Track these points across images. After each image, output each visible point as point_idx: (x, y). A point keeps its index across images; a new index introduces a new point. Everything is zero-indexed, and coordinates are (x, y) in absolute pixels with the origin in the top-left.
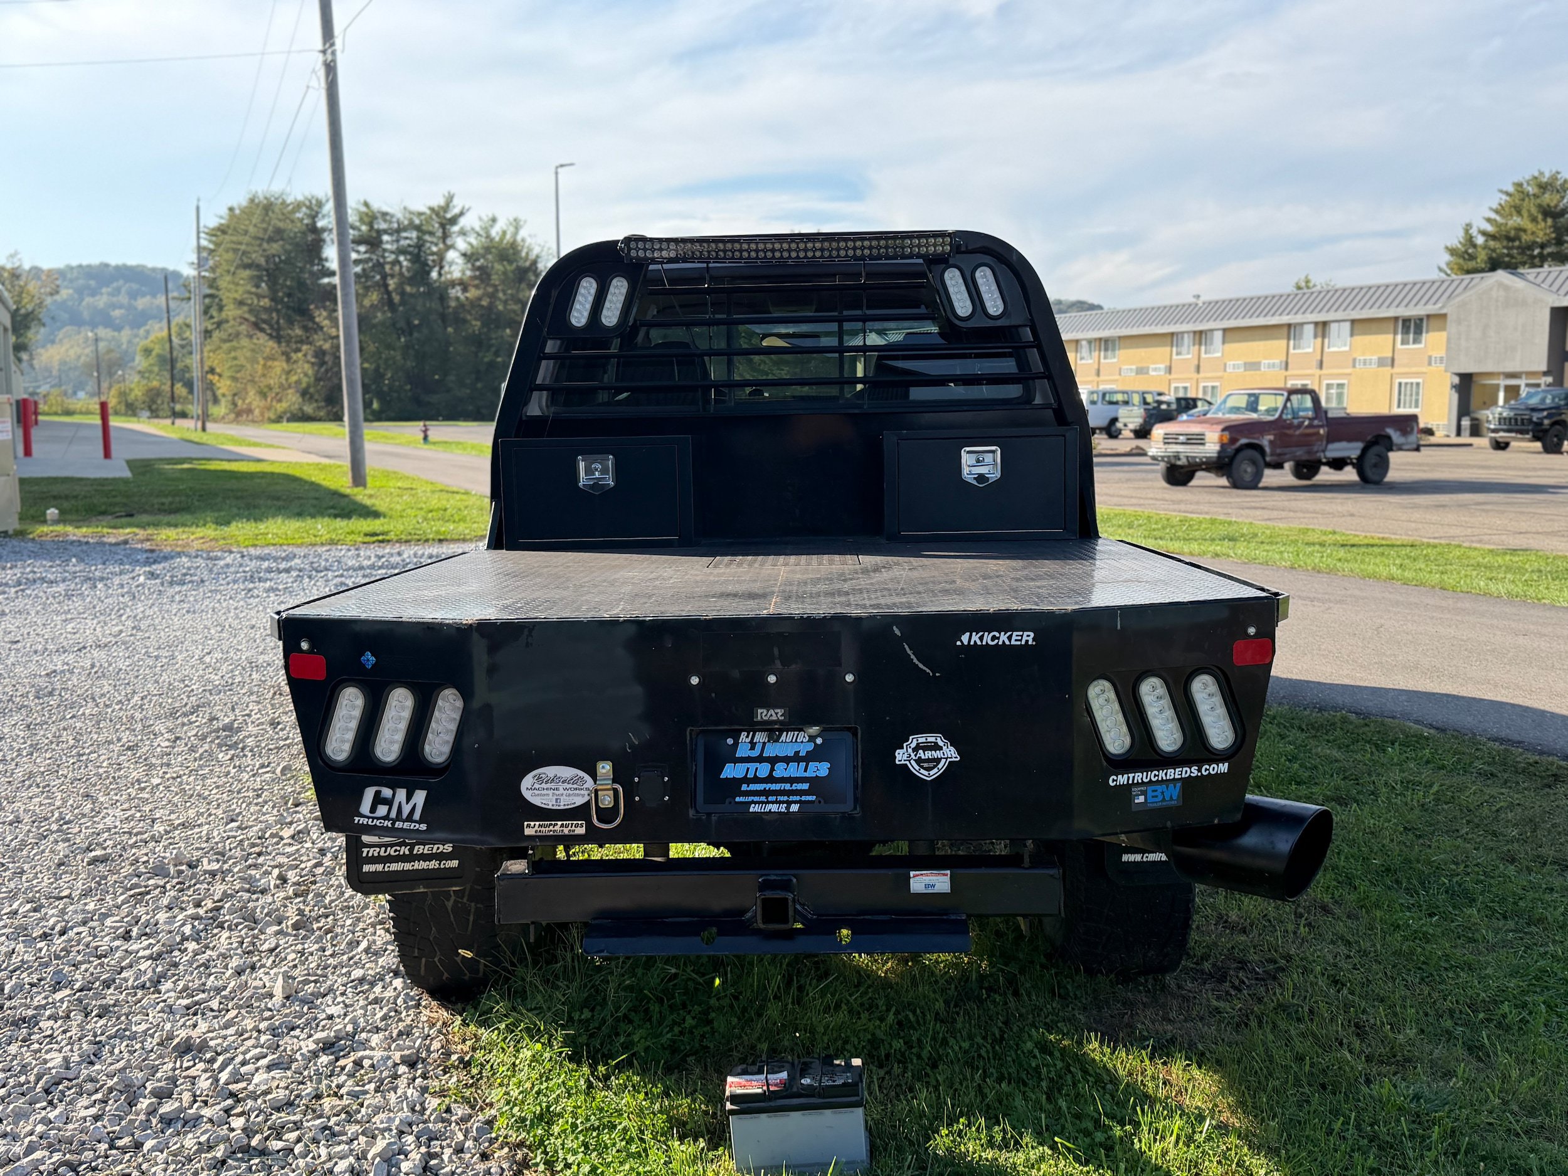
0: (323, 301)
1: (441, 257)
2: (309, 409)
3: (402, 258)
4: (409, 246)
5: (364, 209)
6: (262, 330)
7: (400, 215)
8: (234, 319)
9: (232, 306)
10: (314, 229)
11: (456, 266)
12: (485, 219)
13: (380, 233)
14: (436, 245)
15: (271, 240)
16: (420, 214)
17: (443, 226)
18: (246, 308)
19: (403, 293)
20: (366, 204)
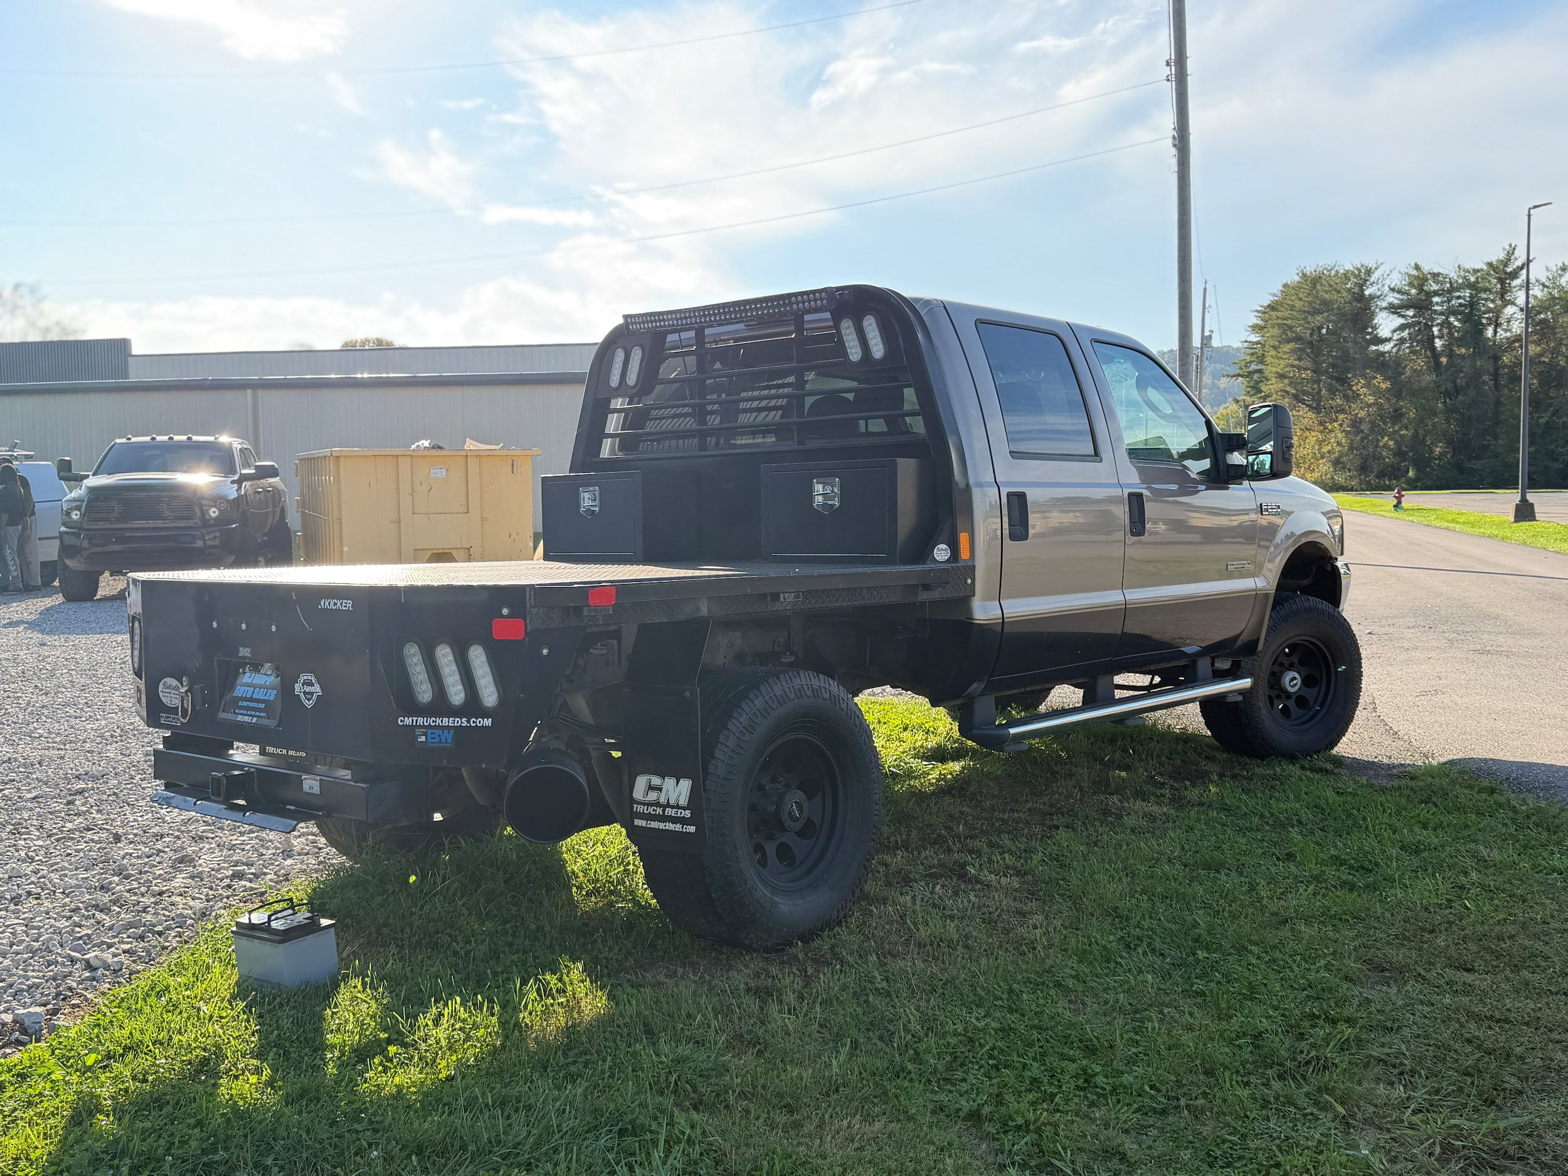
0: (1365, 368)
1: (1498, 312)
2: (1340, 479)
3: (1452, 319)
4: (1461, 305)
5: (1415, 272)
6: (1303, 402)
7: (1453, 275)
8: (1276, 392)
9: (1274, 380)
10: (1360, 297)
11: (1514, 322)
12: (1554, 269)
13: (1430, 294)
14: (1493, 301)
15: (1318, 312)
16: (1476, 271)
17: (1502, 281)
18: (1286, 381)
19: (1451, 355)
20: (1417, 267)
